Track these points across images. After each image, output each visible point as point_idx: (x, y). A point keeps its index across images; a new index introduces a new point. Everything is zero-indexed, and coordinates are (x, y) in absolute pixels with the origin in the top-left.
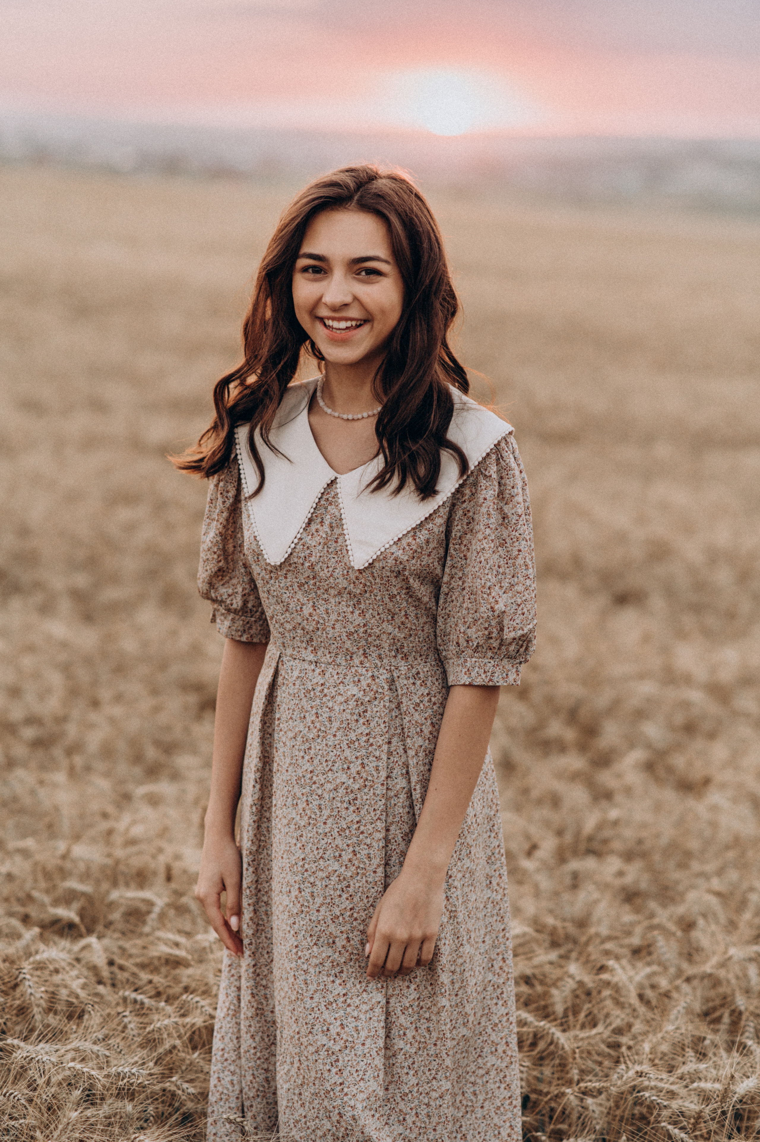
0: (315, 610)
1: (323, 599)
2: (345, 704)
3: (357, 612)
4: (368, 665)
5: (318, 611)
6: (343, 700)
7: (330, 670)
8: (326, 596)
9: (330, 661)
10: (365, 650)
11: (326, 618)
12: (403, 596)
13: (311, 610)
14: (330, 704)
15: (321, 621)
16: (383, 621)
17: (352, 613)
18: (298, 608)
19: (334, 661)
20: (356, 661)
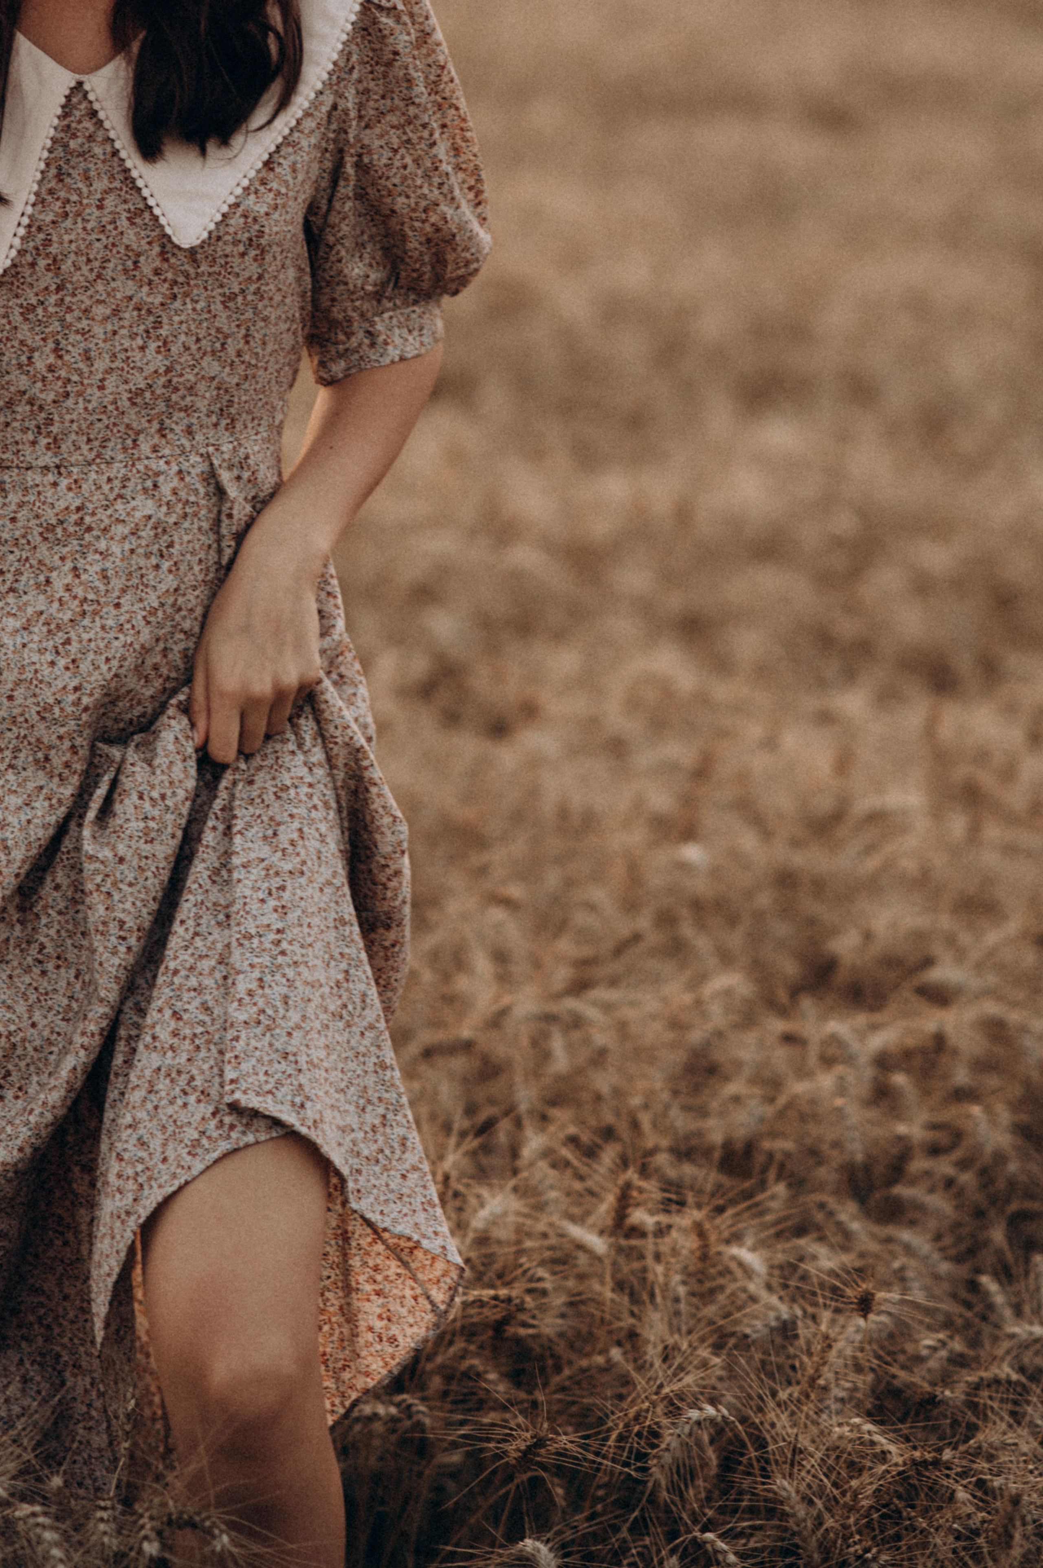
0: (61, 357)
1: (77, 332)
2: (133, 539)
3: (153, 346)
4: (167, 452)
5: (67, 358)
6: (126, 531)
7: (93, 475)
8: (84, 323)
9: (91, 456)
10: (162, 423)
11: (86, 370)
12: (250, 298)
13: (52, 359)
14: (102, 545)
15: (75, 378)
16: (204, 354)
17: (142, 348)
18: (24, 359)
19: (98, 456)
20: (145, 447)
